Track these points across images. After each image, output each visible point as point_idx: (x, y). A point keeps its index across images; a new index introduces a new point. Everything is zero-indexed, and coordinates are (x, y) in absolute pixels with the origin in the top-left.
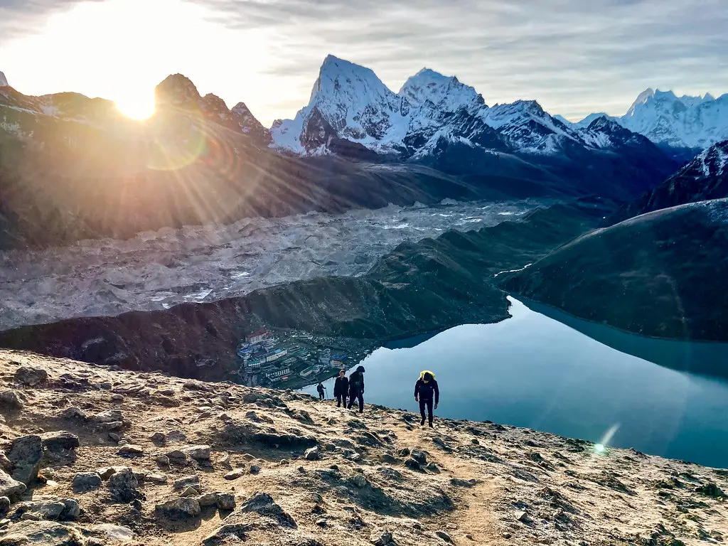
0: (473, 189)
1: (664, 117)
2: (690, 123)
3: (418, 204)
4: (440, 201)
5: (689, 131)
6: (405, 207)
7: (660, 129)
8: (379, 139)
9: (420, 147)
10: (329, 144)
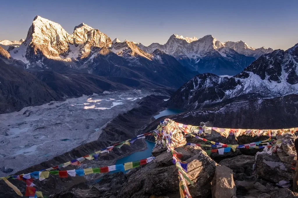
0: (113, 84)
1: (180, 46)
2: (189, 49)
3: (94, 94)
4: (103, 92)
5: (189, 52)
6: (89, 96)
7: (179, 51)
8: (66, 57)
9: (86, 61)
10: (42, 60)
